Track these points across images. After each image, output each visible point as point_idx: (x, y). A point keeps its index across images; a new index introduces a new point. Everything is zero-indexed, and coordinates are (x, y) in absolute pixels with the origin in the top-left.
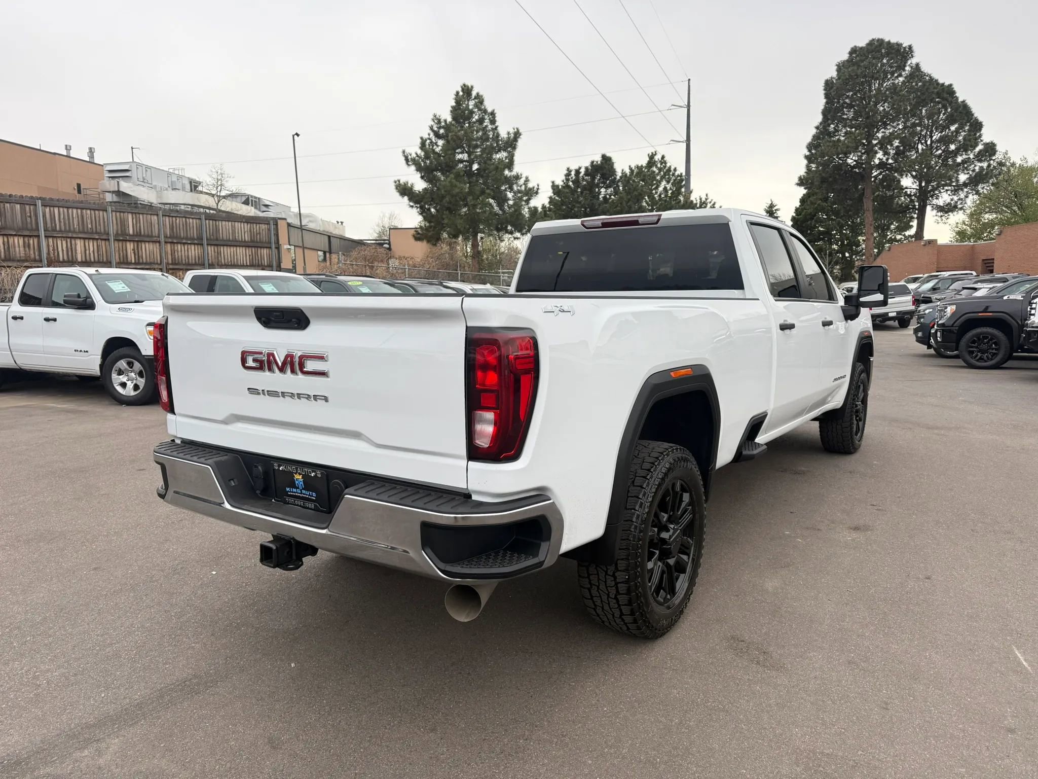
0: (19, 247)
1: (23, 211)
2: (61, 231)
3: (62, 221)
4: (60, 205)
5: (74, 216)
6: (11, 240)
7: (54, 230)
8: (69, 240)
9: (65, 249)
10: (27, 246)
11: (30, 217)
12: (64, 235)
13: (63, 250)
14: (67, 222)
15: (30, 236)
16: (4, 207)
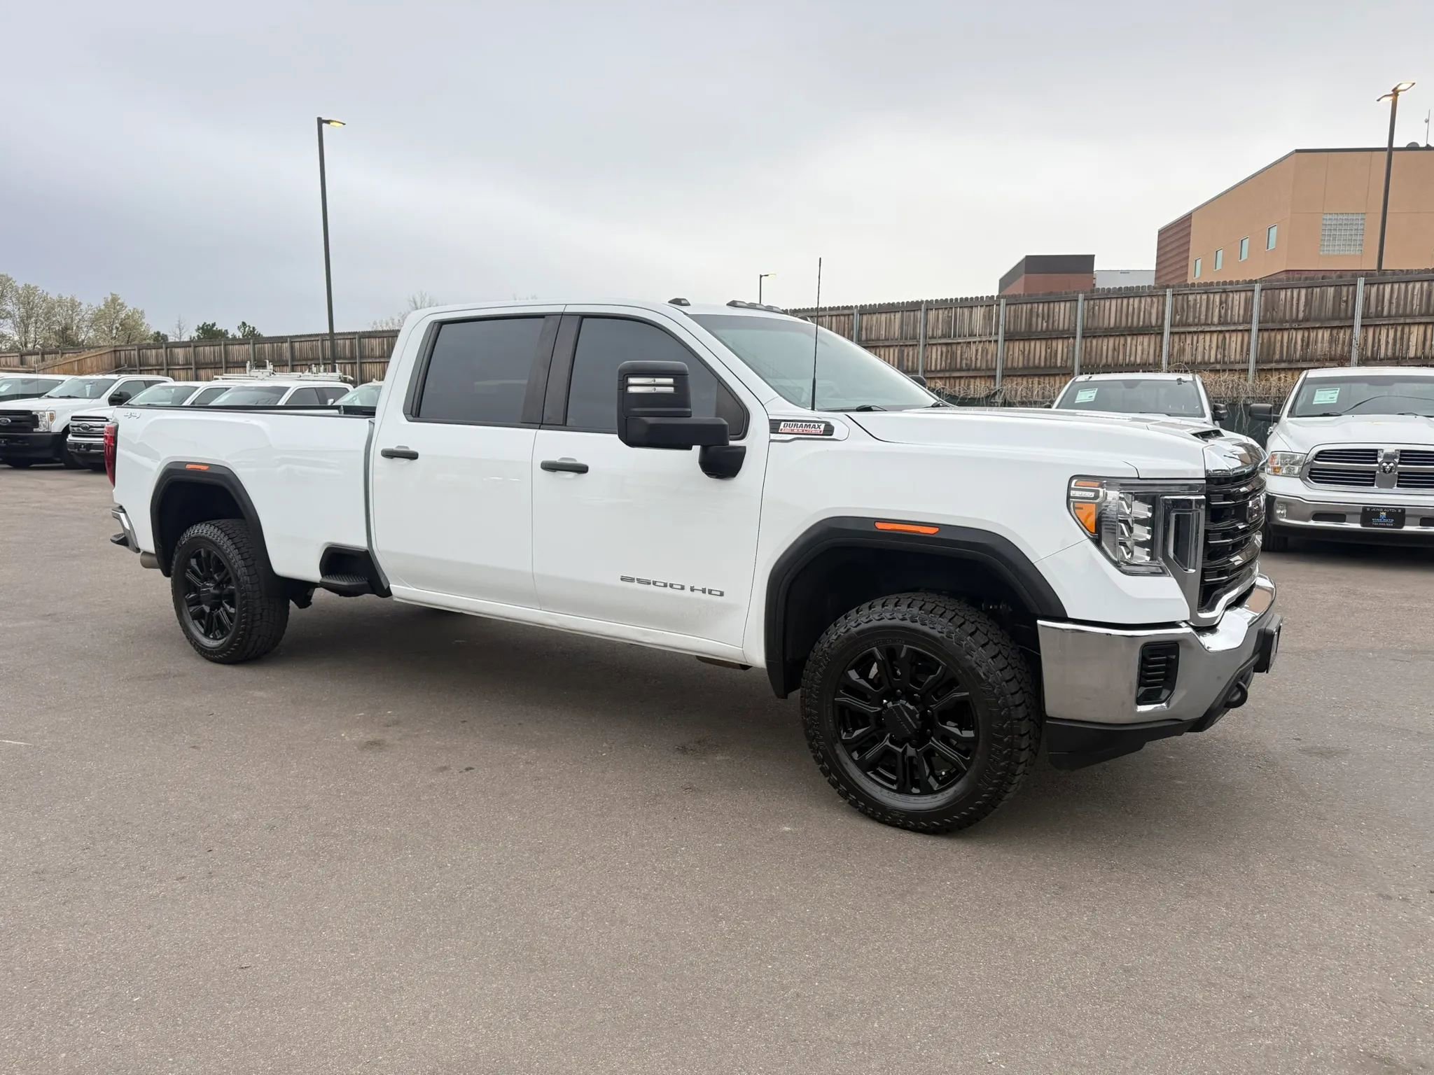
0: (1322, 342)
1: (1338, 296)
2: (1389, 316)
3: (1394, 301)
4: (1394, 280)
5: (1415, 293)
6: (1313, 334)
7: (1379, 315)
8: (1399, 329)
9: (1391, 341)
10: (1333, 340)
11: (1346, 302)
12: (1392, 322)
13: (1387, 343)
14: (1402, 303)
15: (1341, 327)
16: (1312, 293)
